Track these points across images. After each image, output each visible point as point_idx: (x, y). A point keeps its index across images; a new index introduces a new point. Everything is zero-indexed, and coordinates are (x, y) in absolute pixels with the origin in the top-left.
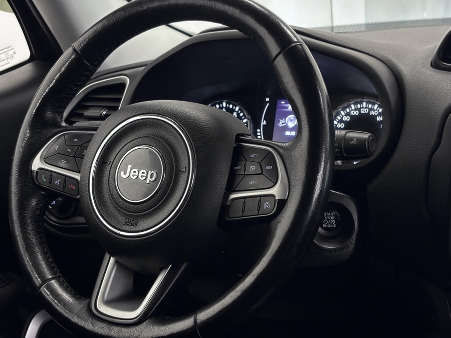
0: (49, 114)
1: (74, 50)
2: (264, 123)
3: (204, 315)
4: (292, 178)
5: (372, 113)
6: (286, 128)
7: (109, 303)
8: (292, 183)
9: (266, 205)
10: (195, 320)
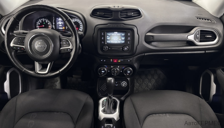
0: (11, 34)
1: (14, 18)
2: (54, 23)
3: (61, 70)
4: (73, 45)
5: (77, 21)
6: (59, 24)
7: (39, 71)
8: (73, 46)
9: (69, 50)
10: (59, 71)
